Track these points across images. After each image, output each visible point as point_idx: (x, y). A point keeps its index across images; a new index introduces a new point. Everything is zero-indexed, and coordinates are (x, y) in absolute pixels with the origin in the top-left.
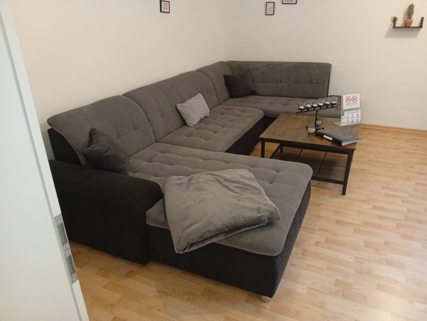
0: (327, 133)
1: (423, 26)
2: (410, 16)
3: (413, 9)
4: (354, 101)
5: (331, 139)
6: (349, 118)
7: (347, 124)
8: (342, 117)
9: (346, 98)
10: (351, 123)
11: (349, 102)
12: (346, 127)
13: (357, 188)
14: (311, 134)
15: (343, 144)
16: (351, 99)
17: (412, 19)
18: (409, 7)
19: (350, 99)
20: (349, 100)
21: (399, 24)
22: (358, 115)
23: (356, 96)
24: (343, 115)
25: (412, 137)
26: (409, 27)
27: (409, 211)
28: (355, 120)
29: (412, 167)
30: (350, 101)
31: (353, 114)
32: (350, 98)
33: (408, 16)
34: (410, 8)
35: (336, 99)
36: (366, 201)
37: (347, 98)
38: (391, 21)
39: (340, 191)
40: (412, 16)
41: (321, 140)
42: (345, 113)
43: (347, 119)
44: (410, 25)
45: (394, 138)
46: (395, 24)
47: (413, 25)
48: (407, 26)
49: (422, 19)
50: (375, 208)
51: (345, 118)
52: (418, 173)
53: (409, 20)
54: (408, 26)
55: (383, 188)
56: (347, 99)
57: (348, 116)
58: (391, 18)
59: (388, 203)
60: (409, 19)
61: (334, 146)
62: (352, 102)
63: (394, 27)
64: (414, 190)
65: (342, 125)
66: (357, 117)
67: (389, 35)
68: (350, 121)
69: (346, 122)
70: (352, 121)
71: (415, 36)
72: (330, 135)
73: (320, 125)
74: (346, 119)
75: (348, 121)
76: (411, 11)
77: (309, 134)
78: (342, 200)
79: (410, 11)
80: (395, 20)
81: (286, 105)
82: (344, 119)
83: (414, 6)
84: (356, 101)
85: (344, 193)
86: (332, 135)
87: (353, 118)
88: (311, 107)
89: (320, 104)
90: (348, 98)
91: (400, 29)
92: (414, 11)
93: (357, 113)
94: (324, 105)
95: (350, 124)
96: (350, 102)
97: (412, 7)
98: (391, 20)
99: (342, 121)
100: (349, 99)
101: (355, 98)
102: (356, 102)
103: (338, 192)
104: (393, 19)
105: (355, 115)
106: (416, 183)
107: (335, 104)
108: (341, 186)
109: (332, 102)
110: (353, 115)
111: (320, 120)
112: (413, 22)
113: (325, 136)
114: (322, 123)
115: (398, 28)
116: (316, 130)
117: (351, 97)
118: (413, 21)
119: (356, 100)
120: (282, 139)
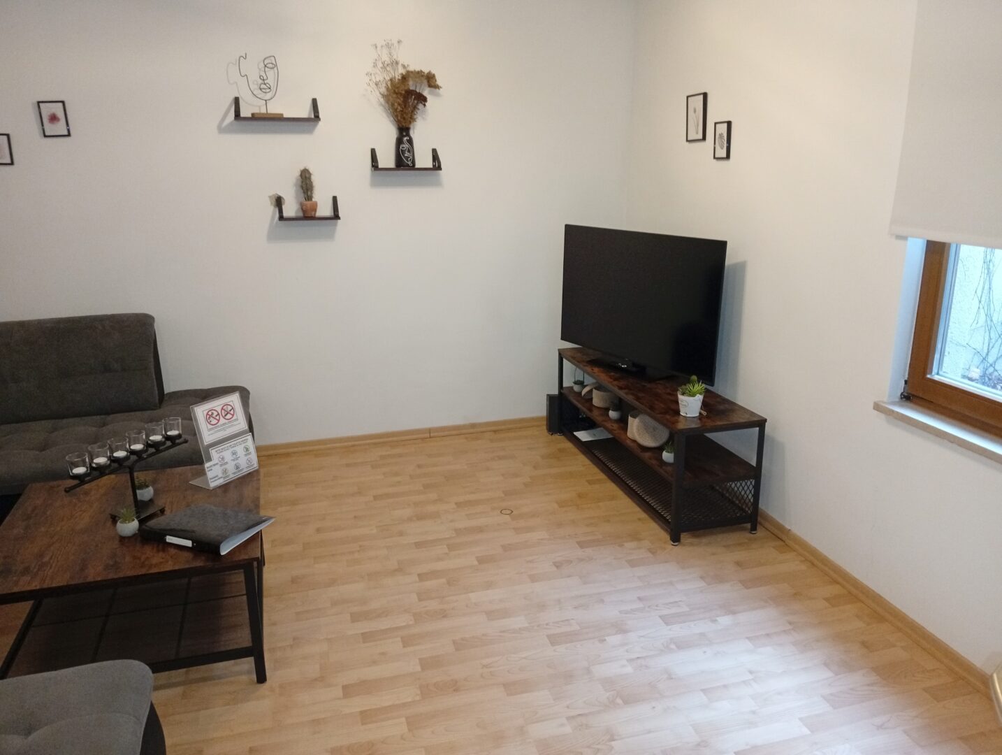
0: (173, 525)
1: (340, 215)
2: (309, 193)
3: (310, 178)
4: (229, 416)
5: (189, 543)
6: (227, 463)
7: (224, 478)
8: (207, 465)
9: (205, 413)
10: (234, 473)
11: (214, 422)
12: (225, 487)
13: (291, 646)
14: (129, 538)
15: (224, 551)
16: (218, 414)
17: (313, 200)
18: (301, 175)
19: (215, 413)
20: (214, 416)
21: (290, 209)
22: (247, 450)
23: (231, 403)
24: (209, 459)
25: (384, 453)
26: (313, 218)
27: (426, 664)
28: (243, 462)
29: (401, 534)
30: (218, 418)
31: (233, 449)
32: (216, 411)
33: (304, 192)
34: (303, 177)
35: (178, 423)
36: (320, 680)
37: (207, 414)
38: (272, 203)
39: (249, 672)
40: (312, 193)
41: (161, 554)
42: (213, 452)
43: (221, 465)
44: (315, 214)
45: (348, 465)
46: (281, 211)
47: (319, 213)
48: (308, 215)
49: (335, 199)
50: (348, 691)
51: (214, 465)
52: (418, 545)
53: (308, 203)
54: (310, 215)
55: (355, 618)
56: (209, 416)
57: (223, 459)
58: (270, 197)
59: (374, 663)
60: (308, 200)
61: (199, 563)
62: (222, 421)
63: (281, 218)
64: (422, 596)
65: (213, 485)
66: (246, 455)
67: (273, 236)
68: (231, 468)
69: (220, 475)
70: (237, 467)
71: (331, 236)
72: (182, 530)
73: (151, 501)
74: (218, 466)
75: (225, 471)
76: (307, 184)
77: (123, 539)
78: (262, 702)
79: (305, 182)
80: (279, 202)
81: (43, 447)
82: (213, 468)
83: (311, 172)
84: (233, 415)
85: (261, 678)
86: (188, 529)
87: (237, 459)
88: (109, 462)
89: (133, 447)
90: (210, 413)
91: (294, 222)
92: (314, 184)
93: (243, 445)
94: (149, 445)
95: (232, 476)
96: (219, 421)
97: (307, 176)
98: (270, 203)
99: (210, 475)
100: (212, 414)
101: (230, 408)
102: (235, 417)
103: (244, 678)
104: (274, 200)
105: (240, 450)
106: (419, 575)
107: (179, 436)
108: (248, 663)
109: (169, 433)
110: (234, 453)
111: (147, 486)
112: (318, 207)
113: (170, 539)
114: (156, 491)
115: (291, 222)
116: (141, 522)
117: (219, 409)
118: (318, 205)
119: (232, 412)
120: (35, 585)
